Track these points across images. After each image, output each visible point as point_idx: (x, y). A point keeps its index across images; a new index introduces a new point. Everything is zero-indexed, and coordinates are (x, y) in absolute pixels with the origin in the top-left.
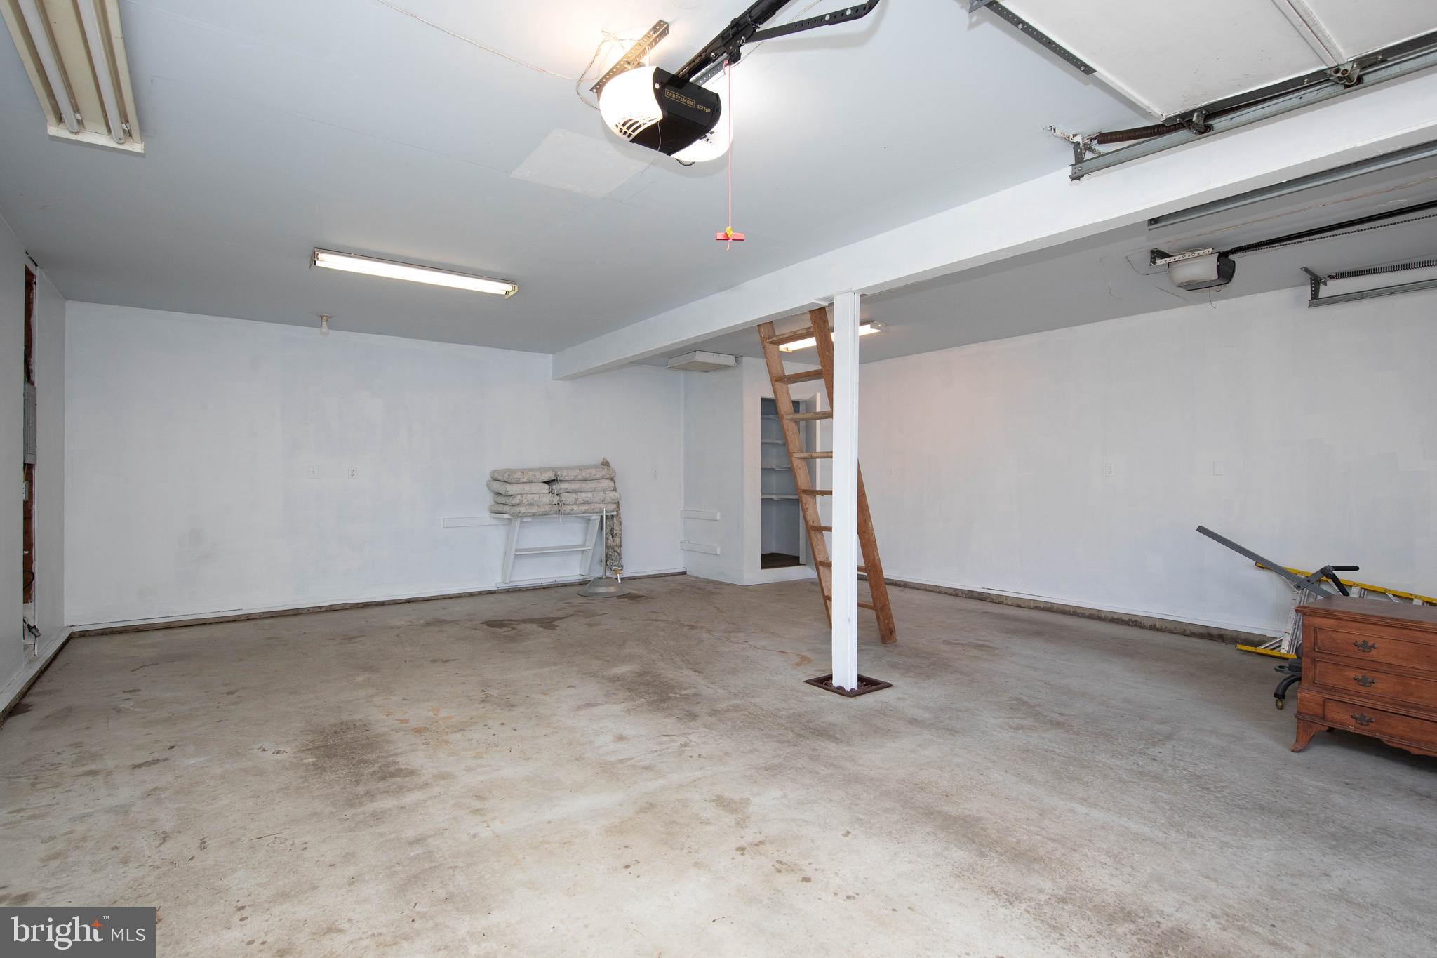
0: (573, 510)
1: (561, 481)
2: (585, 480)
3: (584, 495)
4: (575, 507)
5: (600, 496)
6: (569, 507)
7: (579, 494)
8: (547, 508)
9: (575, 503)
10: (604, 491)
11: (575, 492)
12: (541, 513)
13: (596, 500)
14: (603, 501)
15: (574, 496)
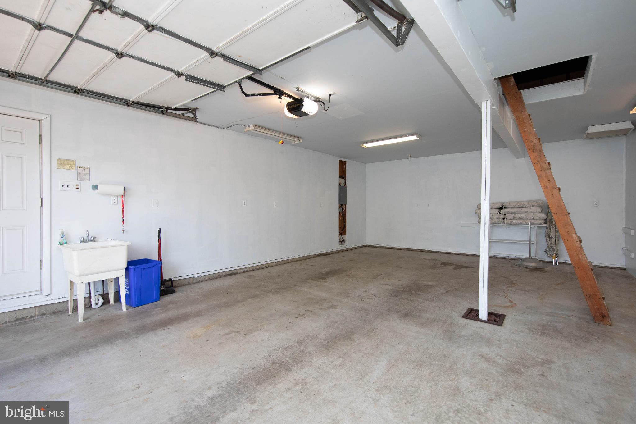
0: (512, 222)
1: (505, 208)
2: (521, 207)
3: (519, 215)
4: (514, 221)
5: (531, 215)
6: (510, 221)
7: (516, 215)
8: (497, 220)
9: (514, 219)
10: (534, 213)
11: (515, 213)
12: (493, 223)
13: (528, 218)
14: (533, 218)
15: (513, 215)
